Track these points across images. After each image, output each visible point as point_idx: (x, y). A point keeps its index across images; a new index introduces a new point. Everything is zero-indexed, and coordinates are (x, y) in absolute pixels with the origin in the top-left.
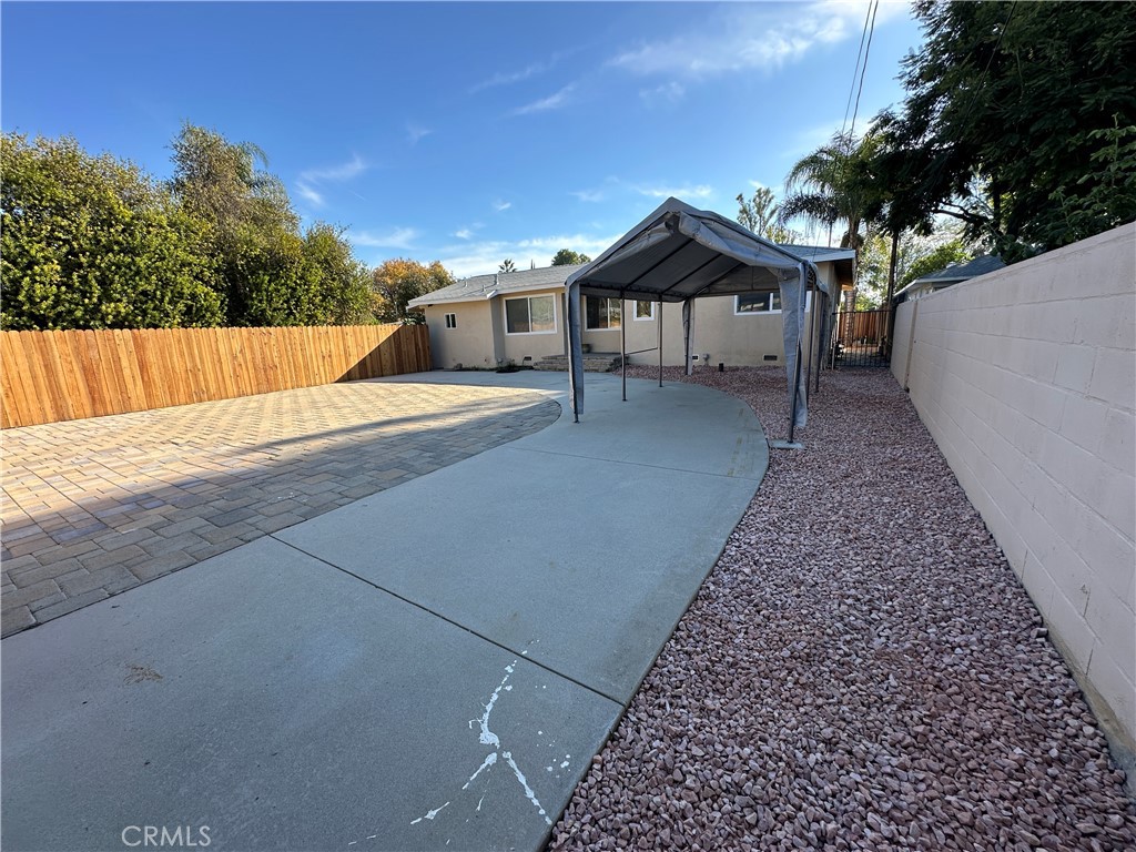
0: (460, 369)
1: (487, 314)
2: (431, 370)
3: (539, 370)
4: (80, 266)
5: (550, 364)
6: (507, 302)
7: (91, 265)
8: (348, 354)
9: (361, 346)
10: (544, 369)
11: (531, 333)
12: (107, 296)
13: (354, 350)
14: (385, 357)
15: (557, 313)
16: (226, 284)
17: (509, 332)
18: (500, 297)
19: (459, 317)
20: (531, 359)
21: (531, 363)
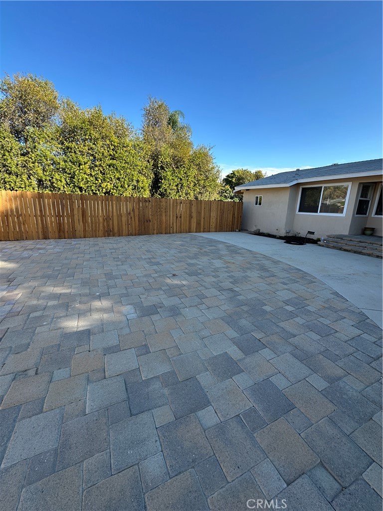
0: (259, 234)
1: (285, 197)
2: (239, 231)
3: (323, 246)
4: (96, 166)
5: (336, 243)
6: (303, 189)
7: (100, 165)
8: (191, 217)
9: (199, 213)
10: (328, 247)
11: (319, 214)
12: (104, 180)
13: (194, 215)
14: (213, 220)
15: (349, 201)
16: (152, 176)
17: (299, 211)
18: (298, 185)
19: (265, 198)
20: (313, 233)
21: (314, 237)
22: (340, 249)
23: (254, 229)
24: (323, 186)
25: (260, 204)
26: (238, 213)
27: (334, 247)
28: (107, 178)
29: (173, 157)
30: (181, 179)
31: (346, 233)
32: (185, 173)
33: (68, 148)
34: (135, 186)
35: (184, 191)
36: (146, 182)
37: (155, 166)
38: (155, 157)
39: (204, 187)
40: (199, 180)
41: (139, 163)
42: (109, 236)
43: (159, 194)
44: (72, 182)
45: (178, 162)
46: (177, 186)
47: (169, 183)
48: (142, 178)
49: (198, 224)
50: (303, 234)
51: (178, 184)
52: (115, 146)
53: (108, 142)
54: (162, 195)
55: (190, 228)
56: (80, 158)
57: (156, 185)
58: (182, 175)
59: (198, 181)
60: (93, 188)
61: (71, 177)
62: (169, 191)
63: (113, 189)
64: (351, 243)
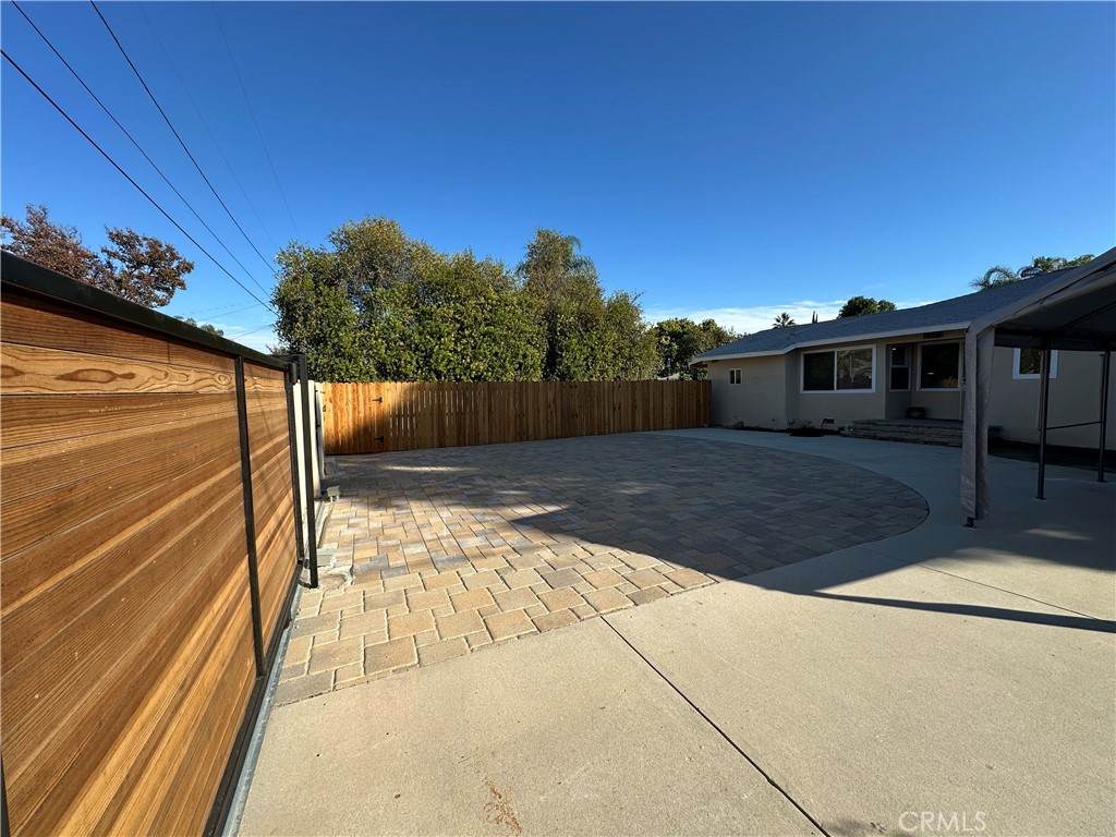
1: (780, 370)
2: (710, 426)
3: (849, 436)
4: (464, 337)
5: (866, 431)
6: (806, 356)
7: (470, 335)
8: (634, 407)
9: (646, 400)
10: (856, 436)
11: (836, 391)
12: (475, 358)
13: (639, 404)
14: (667, 411)
15: (878, 368)
16: (546, 346)
17: (805, 389)
18: (797, 350)
19: (746, 373)
20: (832, 421)
21: (834, 427)
22: (874, 438)
23: (733, 422)
24: (836, 350)
25: (738, 382)
26: (705, 399)
27: (864, 437)
28: (480, 354)
29: (580, 315)
30: (593, 349)
31: (881, 415)
32: (599, 339)
33: (423, 313)
34: (520, 364)
35: (598, 368)
36: (537, 356)
37: (552, 330)
38: (551, 315)
39: (630, 359)
40: (622, 348)
41: (528, 328)
42: (521, 440)
43: (557, 375)
44: (427, 363)
45: (587, 322)
46: (586, 359)
47: (573, 355)
48: (532, 350)
49: (646, 418)
50: (817, 424)
51: (588, 357)
52: (492, 305)
53: (482, 300)
54: (562, 377)
55: (634, 425)
56: (443, 327)
57: (552, 359)
58: (594, 341)
59: (620, 349)
60: (458, 371)
61: (425, 357)
62: (573, 369)
63: (488, 371)
64: (888, 428)
